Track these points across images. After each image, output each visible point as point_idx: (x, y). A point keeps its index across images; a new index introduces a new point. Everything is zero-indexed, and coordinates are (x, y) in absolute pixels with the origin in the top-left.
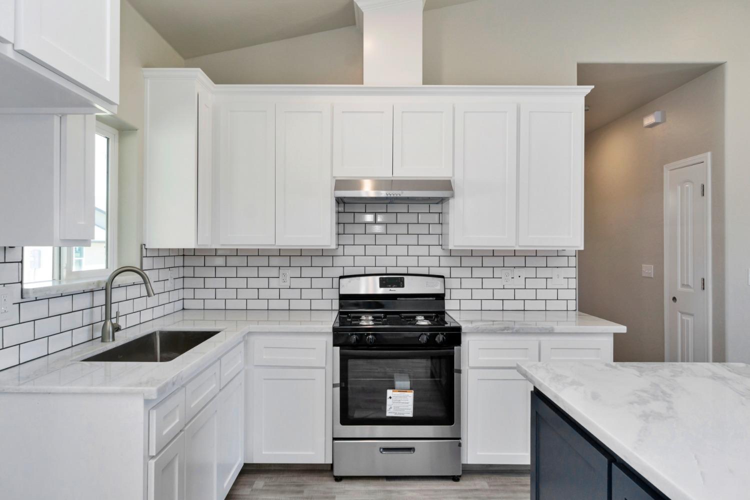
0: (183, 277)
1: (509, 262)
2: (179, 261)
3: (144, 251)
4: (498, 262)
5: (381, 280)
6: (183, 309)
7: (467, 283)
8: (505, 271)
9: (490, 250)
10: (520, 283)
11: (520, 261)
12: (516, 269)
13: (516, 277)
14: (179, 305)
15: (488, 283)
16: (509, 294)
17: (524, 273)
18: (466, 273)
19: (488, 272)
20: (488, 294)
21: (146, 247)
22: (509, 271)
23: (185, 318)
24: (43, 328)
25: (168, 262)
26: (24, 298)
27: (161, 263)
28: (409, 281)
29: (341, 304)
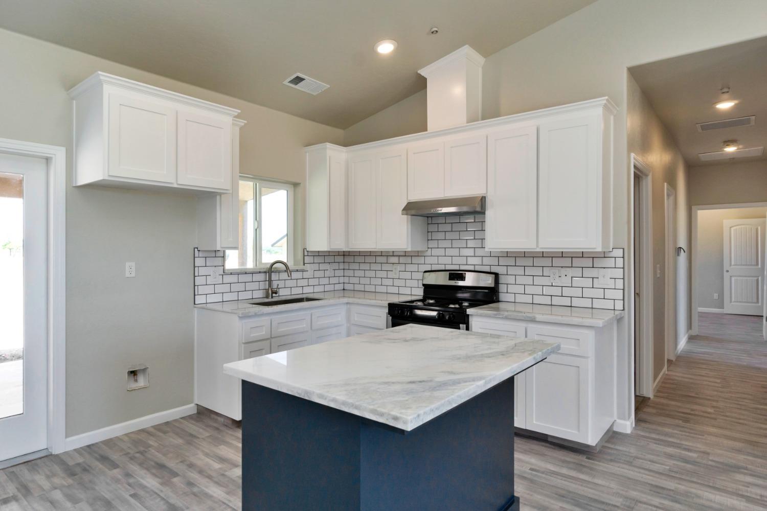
0: (344, 269)
1: (557, 262)
2: (341, 259)
3: (305, 252)
4: (547, 262)
5: (450, 275)
6: (344, 289)
7: (520, 280)
8: (554, 270)
9: (540, 252)
10: (566, 281)
11: (567, 262)
12: (563, 269)
13: (563, 276)
14: (341, 287)
15: (538, 280)
16: (557, 291)
17: (570, 272)
18: (520, 271)
19: (538, 271)
20: (538, 290)
21: (307, 250)
22: (556, 270)
23: (345, 295)
24: (235, 287)
25: (328, 259)
26: (225, 273)
27: (321, 260)
28: (469, 276)
29: (425, 292)
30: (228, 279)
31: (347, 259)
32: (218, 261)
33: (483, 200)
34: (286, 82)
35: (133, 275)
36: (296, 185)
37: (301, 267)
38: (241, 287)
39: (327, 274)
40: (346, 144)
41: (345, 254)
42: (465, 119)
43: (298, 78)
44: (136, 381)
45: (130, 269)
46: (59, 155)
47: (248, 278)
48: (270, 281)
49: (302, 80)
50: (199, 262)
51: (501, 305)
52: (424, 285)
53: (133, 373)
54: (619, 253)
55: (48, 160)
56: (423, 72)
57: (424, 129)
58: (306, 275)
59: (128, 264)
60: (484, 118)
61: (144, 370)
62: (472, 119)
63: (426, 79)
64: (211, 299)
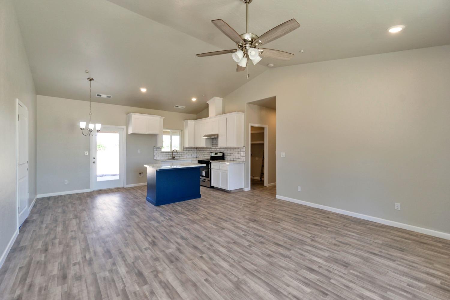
0: (196, 152)
2: (195, 149)
5: (215, 153)
6: (196, 157)
7: (228, 154)
8: (234, 152)
15: (231, 154)
16: (234, 157)
17: (236, 152)
19: (231, 152)
21: (184, 147)
24: (164, 156)
25: (191, 149)
26: (162, 152)
27: (189, 149)
28: (218, 153)
29: (211, 158)
30: (162, 154)
31: (197, 149)
32: (160, 150)
33: (218, 135)
34: (174, 107)
35: (140, 152)
36: (182, 130)
37: (183, 151)
38: (166, 156)
39: (191, 153)
40: (194, 119)
41: (197, 148)
42: (215, 115)
43: (176, 106)
44: (141, 175)
45: (139, 151)
46: (125, 128)
47: (168, 154)
48: (173, 154)
49: (178, 106)
50: (155, 150)
51: (225, 161)
52: (210, 156)
53: (140, 173)
54: (244, 148)
55: (123, 129)
56: (208, 102)
57: (208, 117)
58: (184, 153)
59: (139, 150)
60: (222, 114)
61: (143, 173)
62: (217, 115)
63: (208, 104)
64: (158, 158)
